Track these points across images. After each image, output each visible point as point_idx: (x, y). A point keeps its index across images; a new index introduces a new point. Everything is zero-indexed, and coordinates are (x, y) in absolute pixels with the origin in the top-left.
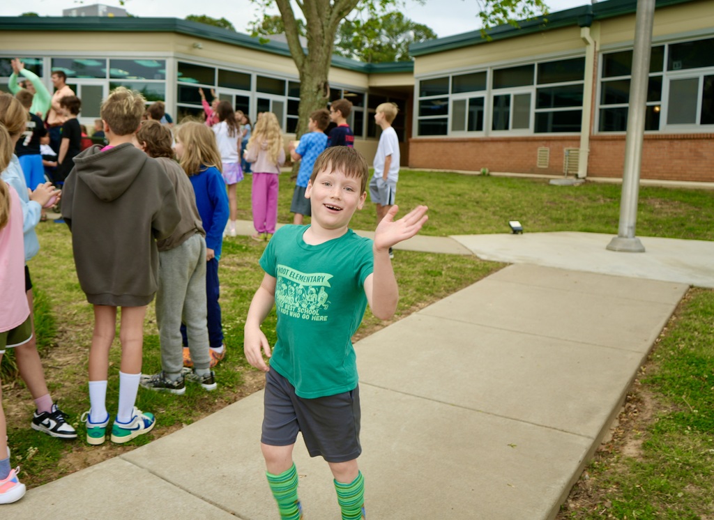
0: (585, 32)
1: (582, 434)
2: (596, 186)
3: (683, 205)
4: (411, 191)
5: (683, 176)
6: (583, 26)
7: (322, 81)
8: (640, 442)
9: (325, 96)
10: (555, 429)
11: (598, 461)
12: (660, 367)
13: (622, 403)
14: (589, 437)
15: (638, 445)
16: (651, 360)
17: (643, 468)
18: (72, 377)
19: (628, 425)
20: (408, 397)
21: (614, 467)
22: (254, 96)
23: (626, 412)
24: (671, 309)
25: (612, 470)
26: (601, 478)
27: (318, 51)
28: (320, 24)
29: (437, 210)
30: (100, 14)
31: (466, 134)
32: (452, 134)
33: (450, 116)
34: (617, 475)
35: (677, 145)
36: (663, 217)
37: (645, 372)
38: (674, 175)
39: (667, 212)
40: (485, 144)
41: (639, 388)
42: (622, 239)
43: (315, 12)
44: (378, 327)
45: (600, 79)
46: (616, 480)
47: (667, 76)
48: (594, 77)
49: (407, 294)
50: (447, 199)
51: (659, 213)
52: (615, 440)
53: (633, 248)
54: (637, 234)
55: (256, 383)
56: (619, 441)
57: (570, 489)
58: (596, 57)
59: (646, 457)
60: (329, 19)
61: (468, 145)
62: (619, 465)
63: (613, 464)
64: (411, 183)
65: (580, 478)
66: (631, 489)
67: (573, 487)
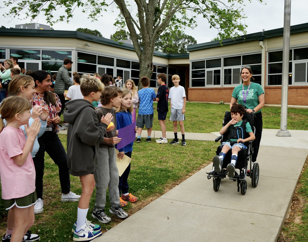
0: (261, 43)
1: (279, 216)
2: (268, 108)
3: (303, 115)
4: (192, 112)
5: (302, 103)
6: (260, 41)
7: (150, 63)
8: (300, 217)
9: (151, 70)
10: (268, 215)
11: (286, 227)
12: (303, 185)
13: (291, 201)
14: (282, 217)
15: (300, 218)
16: (300, 182)
17: (303, 228)
18: (46, 212)
19: (295, 210)
20: (206, 207)
21: (292, 229)
22: (115, 68)
23: (293, 205)
24: (304, 160)
25: (292, 230)
26: (288, 233)
27: (148, 49)
28: (149, 37)
29: (204, 121)
30: (36, 28)
31: (213, 86)
32: (207, 86)
33: (206, 78)
34: (294, 232)
35: (299, 90)
36: (296, 121)
37: (298, 188)
38: (298, 103)
39: (297, 119)
40: (222, 90)
41: (297, 195)
42: (282, 131)
43: (146, 32)
44: (187, 176)
45: (268, 63)
46: (294, 234)
47: (294, 62)
48: (266, 62)
49: (198, 160)
50: (208, 116)
51: (294, 119)
52: (291, 217)
53: (286, 135)
54: (287, 129)
55: (137, 206)
56: (292, 217)
57: (277, 239)
58: (266, 54)
59: (303, 223)
60: (153, 35)
61: (214, 91)
62: (294, 227)
63: (291, 227)
64: (191, 109)
65: (280, 234)
66: (300, 237)
67: (278, 238)
